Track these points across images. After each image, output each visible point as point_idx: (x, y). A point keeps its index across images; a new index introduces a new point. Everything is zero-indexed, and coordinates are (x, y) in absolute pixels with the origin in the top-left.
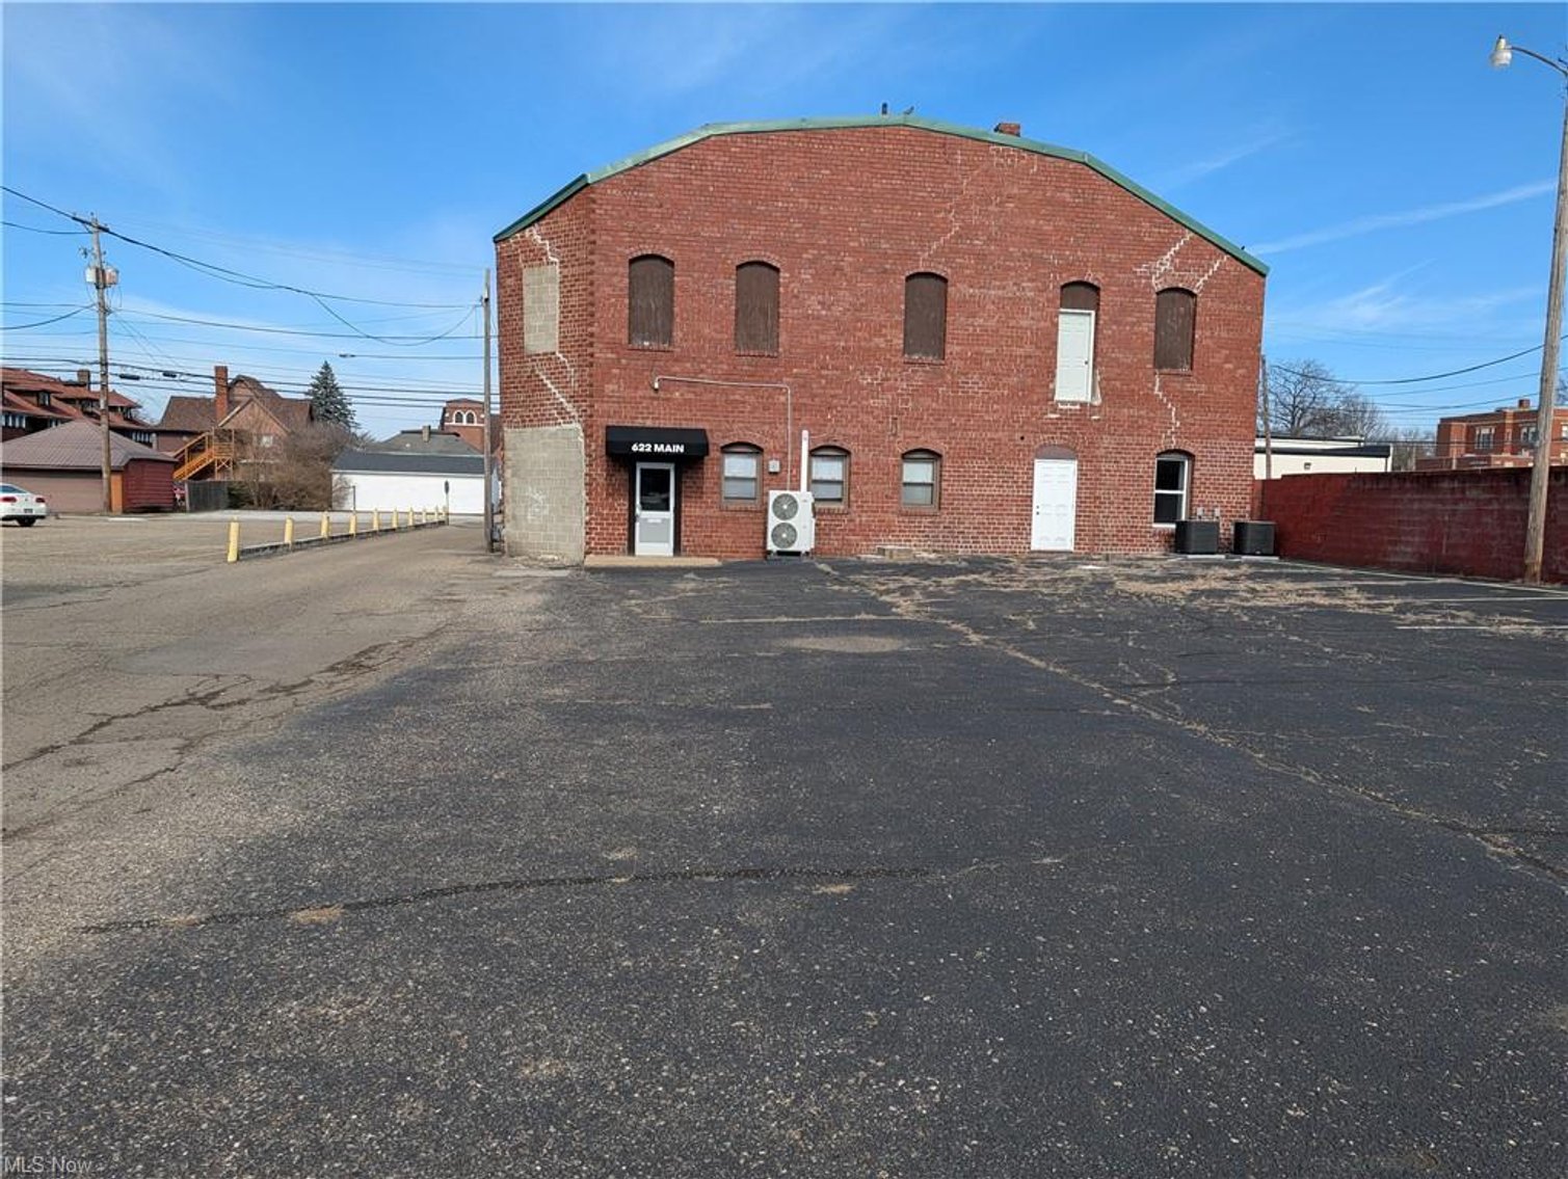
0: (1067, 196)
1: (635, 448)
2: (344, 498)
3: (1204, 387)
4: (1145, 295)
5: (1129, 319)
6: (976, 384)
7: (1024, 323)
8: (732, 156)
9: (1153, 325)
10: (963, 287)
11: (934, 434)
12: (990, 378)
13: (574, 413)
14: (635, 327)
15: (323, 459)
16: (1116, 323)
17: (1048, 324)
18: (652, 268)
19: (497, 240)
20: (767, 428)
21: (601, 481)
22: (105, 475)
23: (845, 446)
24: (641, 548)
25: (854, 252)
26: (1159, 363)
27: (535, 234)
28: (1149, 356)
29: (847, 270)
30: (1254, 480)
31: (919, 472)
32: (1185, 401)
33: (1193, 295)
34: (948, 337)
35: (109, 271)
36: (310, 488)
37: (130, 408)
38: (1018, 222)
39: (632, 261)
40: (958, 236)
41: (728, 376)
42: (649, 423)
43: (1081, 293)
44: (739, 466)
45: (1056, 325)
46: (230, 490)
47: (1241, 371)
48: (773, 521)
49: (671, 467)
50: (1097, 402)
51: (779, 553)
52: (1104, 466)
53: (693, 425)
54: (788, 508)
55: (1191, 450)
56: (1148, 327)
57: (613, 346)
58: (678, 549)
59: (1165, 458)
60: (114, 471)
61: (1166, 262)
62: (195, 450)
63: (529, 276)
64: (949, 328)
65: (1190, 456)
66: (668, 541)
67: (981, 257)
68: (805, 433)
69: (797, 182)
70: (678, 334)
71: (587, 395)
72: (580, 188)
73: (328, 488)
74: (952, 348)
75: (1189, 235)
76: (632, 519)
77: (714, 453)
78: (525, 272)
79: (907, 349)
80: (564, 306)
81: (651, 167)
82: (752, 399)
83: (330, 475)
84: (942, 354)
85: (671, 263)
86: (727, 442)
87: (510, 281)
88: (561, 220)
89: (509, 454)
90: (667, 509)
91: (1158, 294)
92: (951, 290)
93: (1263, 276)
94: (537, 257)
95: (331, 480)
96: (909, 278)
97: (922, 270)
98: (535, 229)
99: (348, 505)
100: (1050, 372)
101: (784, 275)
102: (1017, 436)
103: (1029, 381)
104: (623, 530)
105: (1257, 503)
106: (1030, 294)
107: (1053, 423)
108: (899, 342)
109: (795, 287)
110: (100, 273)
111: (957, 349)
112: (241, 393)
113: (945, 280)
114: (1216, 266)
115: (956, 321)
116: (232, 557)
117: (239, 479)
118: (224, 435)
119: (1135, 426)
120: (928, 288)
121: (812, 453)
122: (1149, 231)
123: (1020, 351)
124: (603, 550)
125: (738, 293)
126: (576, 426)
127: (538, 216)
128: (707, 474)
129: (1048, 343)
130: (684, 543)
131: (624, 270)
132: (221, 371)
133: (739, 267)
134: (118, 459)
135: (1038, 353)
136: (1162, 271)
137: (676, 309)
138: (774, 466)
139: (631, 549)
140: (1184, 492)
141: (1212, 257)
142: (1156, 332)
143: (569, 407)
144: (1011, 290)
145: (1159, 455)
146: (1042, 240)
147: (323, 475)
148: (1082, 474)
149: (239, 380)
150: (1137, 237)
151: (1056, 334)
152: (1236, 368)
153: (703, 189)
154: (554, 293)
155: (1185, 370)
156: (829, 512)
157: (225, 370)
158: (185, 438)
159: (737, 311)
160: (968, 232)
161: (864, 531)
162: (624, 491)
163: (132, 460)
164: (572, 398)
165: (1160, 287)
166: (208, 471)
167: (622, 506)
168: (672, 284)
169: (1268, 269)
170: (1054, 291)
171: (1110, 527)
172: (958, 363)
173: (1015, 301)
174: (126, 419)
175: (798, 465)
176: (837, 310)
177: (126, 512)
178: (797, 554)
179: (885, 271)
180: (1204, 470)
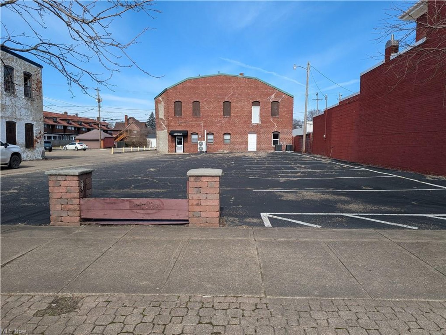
0: (253, 86)
1: (174, 134)
2: (149, 144)
3: (281, 119)
4: (269, 103)
5: (266, 108)
6: (237, 121)
7: (245, 109)
8: (192, 83)
9: (271, 108)
10: (233, 103)
11: (229, 130)
12: (239, 120)
13: (166, 128)
14: (175, 114)
15: (145, 136)
16: (263, 108)
17: (250, 109)
18: (178, 103)
19: (155, 99)
20: (198, 130)
21: (170, 140)
22: (100, 141)
23: (213, 133)
24: (177, 151)
25: (213, 98)
26: (272, 115)
27: (160, 98)
28: (270, 114)
29: (212, 101)
30: (293, 137)
31: (227, 137)
32: (278, 122)
33: (279, 102)
34: (231, 113)
35: (100, 99)
36: (142, 143)
37: (108, 125)
38: (244, 91)
39: (175, 102)
40: (232, 94)
41: (191, 121)
42: (178, 130)
43: (256, 103)
44: (195, 137)
45: (252, 109)
46: (126, 143)
47: (289, 116)
48: (199, 146)
49: (182, 137)
50: (260, 123)
51: (200, 152)
52: (262, 135)
53: (186, 130)
54: (201, 144)
55: (279, 132)
56: (270, 109)
57: (172, 117)
58: (184, 151)
59: (274, 133)
60: (102, 140)
61: (273, 96)
62: (121, 134)
63: (159, 105)
64: (231, 111)
65: (279, 133)
66: (182, 150)
67: (237, 98)
68: (205, 131)
69: (203, 87)
70: (183, 114)
71: (168, 125)
72: (166, 90)
73: (146, 142)
74: (232, 115)
75: (277, 91)
76: (176, 146)
77: (189, 134)
78: (159, 104)
79: (224, 115)
80: (165, 111)
81: (178, 86)
82: (196, 125)
83: (146, 139)
84: (230, 115)
85: (181, 102)
86: (192, 133)
87: (157, 106)
88: (164, 96)
89: (157, 136)
90: (181, 144)
91: (272, 102)
92: (231, 104)
93: (293, 98)
94: (160, 102)
95: (146, 140)
96: (224, 102)
97: (226, 101)
98: (160, 97)
99: (150, 146)
100: (251, 118)
101: (201, 103)
102: (245, 130)
103: (247, 120)
104: (174, 148)
105: (293, 141)
106: (246, 104)
107: (252, 127)
108: (222, 114)
109: (203, 105)
110: (99, 99)
111: (233, 115)
112: (131, 121)
113: (230, 102)
114: (283, 96)
115: (232, 110)
116: (112, 154)
117: (127, 141)
118: (126, 131)
119: (267, 127)
120: (227, 104)
121: (207, 134)
122: (269, 91)
123: (245, 115)
124: (171, 152)
125: (193, 107)
126: (166, 131)
127: (160, 95)
128: (188, 138)
129: (250, 112)
130: (185, 150)
131: (173, 104)
132: (126, 116)
133: (193, 102)
134: (103, 137)
135: (248, 115)
136: (272, 98)
137: (183, 110)
138: (200, 136)
139: (176, 152)
140: (279, 140)
141: (282, 95)
142: (271, 110)
143: (165, 127)
144: (243, 103)
145: (273, 133)
146: (248, 94)
147: (144, 139)
148: (257, 137)
149: (130, 118)
150: (267, 92)
151: (252, 111)
152: (288, 115)
153: (186, 89)
154: (163, 108)
155: (278, 116)
156: (210, 144)
157: (127, 116)
158: (119, 132)
159: (193, 110)
160: (234, 93)
161: (217, 148)
162: (174, 141)
163: (105, 137)
164: (166, 126)
165: (272, 101)
166: (123, 139)
167: (174, 144)
168: (182, 106)
169: (294, 96)
170: (251, 103)
171: (263, 146)
172: (233, 117)
173: (244, 105)
174: (107, 128)
175: (204, 136)
176: (211, 109)
177: (104, 148)
178: (203, 152)
179: (219, 101)
180: (282, 135)
